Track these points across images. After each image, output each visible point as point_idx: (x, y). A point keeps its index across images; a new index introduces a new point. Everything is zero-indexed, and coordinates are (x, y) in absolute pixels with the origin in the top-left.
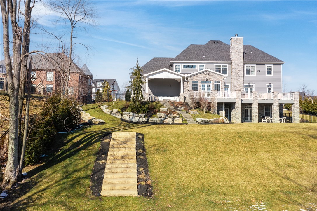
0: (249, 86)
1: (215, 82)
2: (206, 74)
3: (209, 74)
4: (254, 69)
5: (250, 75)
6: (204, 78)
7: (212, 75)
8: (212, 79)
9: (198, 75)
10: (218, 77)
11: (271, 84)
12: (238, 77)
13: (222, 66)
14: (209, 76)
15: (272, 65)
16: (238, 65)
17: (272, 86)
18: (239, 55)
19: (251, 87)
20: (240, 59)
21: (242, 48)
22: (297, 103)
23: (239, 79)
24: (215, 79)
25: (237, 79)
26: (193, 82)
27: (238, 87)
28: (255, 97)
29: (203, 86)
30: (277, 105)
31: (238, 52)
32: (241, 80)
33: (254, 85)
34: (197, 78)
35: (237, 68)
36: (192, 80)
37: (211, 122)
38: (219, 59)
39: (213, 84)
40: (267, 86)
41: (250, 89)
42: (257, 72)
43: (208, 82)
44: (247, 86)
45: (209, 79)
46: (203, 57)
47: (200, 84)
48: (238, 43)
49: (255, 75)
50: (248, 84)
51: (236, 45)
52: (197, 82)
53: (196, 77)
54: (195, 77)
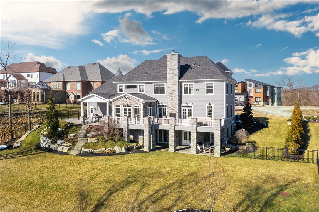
0: (187, 106)
1: (135, 106)
2: (127, 98)
3: (129, 99)
4: (193, 87)
5: (188, 94)
6: (124, 102)
7: (132, 100)
8: (132, 103)
9: (120, 99)
10: (137, 102)
11: (212, 105)
12: (172, 98)
13: (160, 85)
14: (130, 100)
15: (213, 83)
16: (172, 84)
17: (213, 107)
18: (173, 73)
19: (190, 108)
20: (174, 78)
21: (176, 66)
22: (217, 133)
23: (174, 100)
24: (134, 103)
25: (171, 100)
26: (116, 106)
27: (172, 108)
28: (171, 124)
29: (125, 110)
30: (194, 133)
31: (173, 70)
32: (175, 100)
33: (192, 105)
34: (119, 103)
35: (172, 88)
36: (115, 104)
37: (95, 153)
38: (158, 78)
39: (133, 108)
40: (207, 107)
41: (189, 110)
42: (196, 90)
43: (129, 106)
44: (185, 106)
45: (129, 103)
46: (145, 76)
47: (122, 108)
48: (172, 61)
49: (194, 94)
50: (186, 105)
51: (171, 63)
52: (120, 106)
53: (119, 101)
54: (117, 101)
